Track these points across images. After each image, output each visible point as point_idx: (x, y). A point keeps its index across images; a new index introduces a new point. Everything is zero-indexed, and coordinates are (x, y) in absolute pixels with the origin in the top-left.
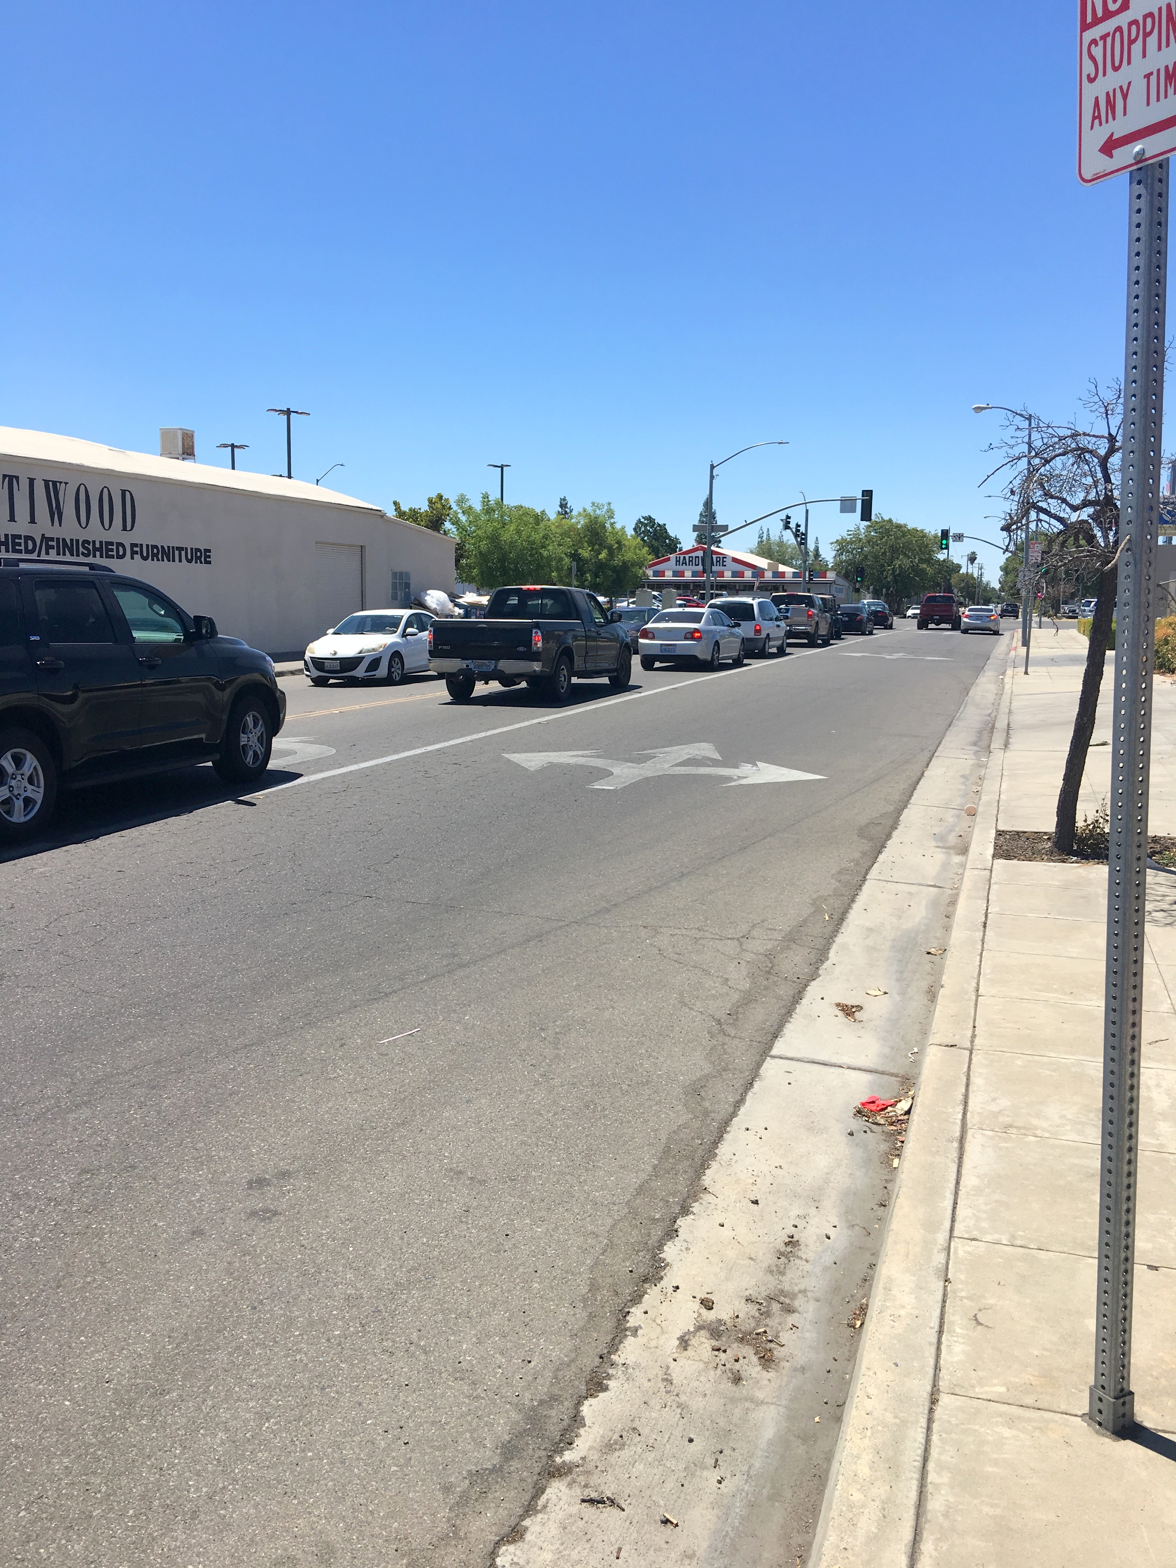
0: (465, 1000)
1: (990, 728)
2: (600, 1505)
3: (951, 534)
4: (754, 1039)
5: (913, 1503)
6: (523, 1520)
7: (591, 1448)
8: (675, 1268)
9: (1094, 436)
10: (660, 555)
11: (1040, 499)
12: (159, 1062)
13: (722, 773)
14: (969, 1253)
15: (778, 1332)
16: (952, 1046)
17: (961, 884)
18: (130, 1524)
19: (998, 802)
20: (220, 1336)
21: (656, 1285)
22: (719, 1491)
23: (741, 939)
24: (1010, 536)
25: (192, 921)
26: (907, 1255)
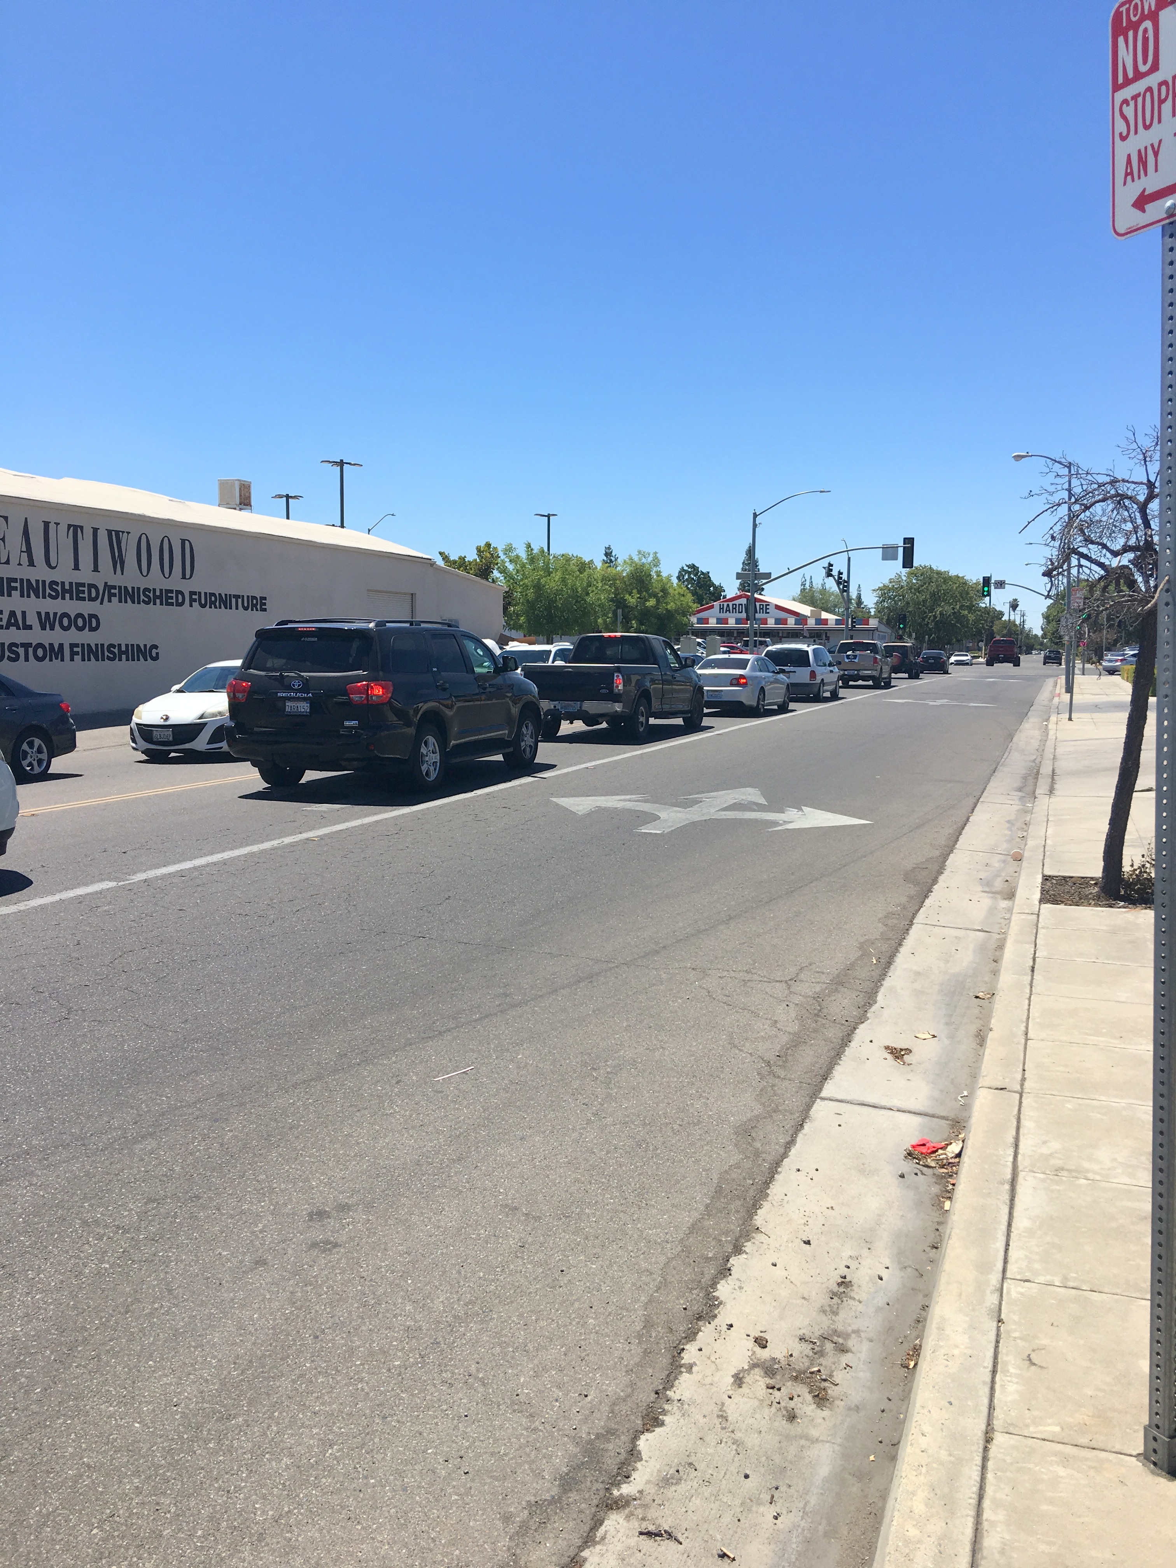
0: (518, 1039)
1: (1035, 774)
2: (657, 1538)
3: (993, 581)
4: (802, 1081)
5: (969, 1539)
6: (582, 1551)
7: (648, 1482)
8: (728, 1306)
9: (1133, 482)
10: (704, 602)
11: (1081, 545)
12: (220, 1095)
13: (767, 818)
14: (1021, 1294)
15: (832, 1372)
16: (1002, 1089)
17: (1008, 928)
18: (199, 1544)
19: (1044, 846)
20: (284, 1364)
21: (710, 1323)
22: (776, 1527)
23: (789, 982)
24: (1051, 581)
25: (251, 959)
26: (960, 1294)
